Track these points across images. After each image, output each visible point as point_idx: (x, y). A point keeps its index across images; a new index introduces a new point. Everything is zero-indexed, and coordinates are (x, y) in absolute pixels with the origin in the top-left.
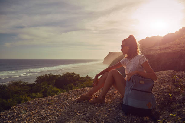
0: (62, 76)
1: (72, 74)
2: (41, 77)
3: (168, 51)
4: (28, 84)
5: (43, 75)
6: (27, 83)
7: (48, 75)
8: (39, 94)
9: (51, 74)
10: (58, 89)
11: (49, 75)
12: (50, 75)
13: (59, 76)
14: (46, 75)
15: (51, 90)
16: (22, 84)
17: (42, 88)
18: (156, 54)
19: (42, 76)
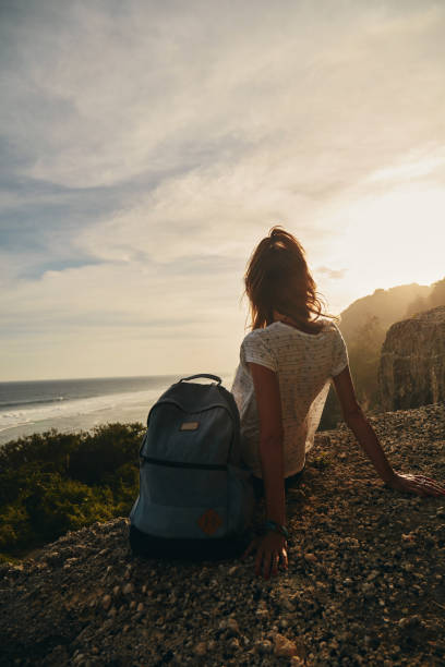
0: (93, 436)
1: (129, 429)
2: (16, 445)
5: (22, 439)
7: (43, 438)
8: (11, 509)
9: (54, 431)
10: (83, 488)
11: (45, 434)
12: (51, 435)
13: (84, 438)
14: (35, 437)
15: (58, 491)
17: (24, 486)
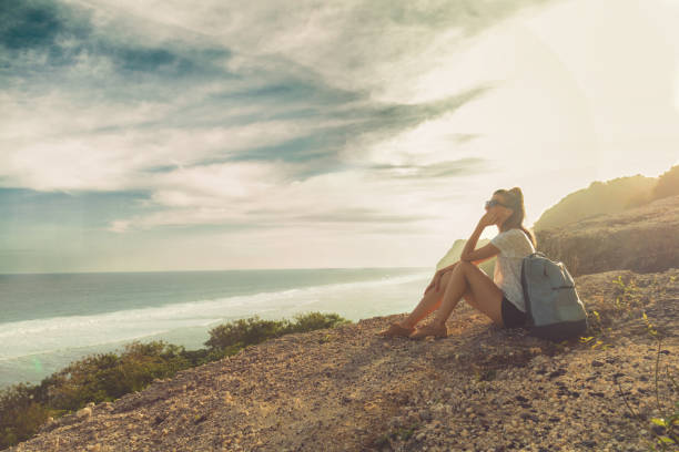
0: (294, 324)
2: (226, 328)
3: (643, 225)
4: (184, 351)
6: (181, 350)
7: (247, 323)
11: (250, 320)
13: (285, 326)
14: (241, 322)
16: (164, 351)
18: (601, 235)
19: (229, 326)
